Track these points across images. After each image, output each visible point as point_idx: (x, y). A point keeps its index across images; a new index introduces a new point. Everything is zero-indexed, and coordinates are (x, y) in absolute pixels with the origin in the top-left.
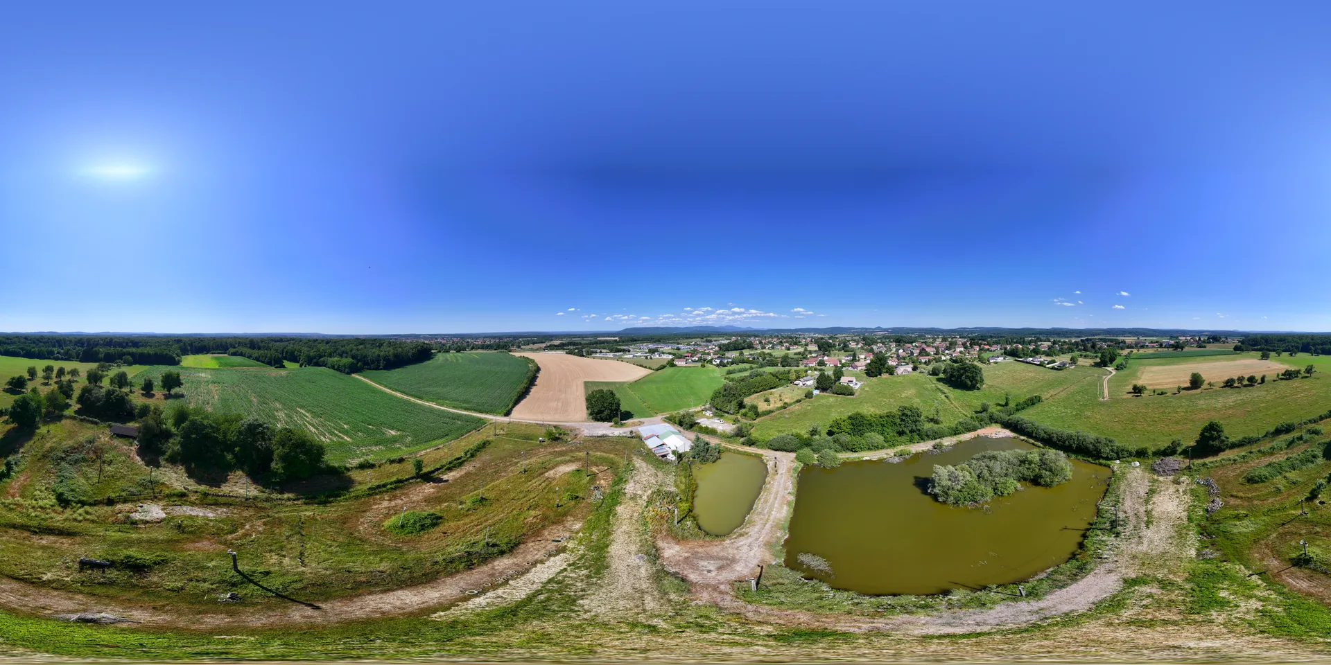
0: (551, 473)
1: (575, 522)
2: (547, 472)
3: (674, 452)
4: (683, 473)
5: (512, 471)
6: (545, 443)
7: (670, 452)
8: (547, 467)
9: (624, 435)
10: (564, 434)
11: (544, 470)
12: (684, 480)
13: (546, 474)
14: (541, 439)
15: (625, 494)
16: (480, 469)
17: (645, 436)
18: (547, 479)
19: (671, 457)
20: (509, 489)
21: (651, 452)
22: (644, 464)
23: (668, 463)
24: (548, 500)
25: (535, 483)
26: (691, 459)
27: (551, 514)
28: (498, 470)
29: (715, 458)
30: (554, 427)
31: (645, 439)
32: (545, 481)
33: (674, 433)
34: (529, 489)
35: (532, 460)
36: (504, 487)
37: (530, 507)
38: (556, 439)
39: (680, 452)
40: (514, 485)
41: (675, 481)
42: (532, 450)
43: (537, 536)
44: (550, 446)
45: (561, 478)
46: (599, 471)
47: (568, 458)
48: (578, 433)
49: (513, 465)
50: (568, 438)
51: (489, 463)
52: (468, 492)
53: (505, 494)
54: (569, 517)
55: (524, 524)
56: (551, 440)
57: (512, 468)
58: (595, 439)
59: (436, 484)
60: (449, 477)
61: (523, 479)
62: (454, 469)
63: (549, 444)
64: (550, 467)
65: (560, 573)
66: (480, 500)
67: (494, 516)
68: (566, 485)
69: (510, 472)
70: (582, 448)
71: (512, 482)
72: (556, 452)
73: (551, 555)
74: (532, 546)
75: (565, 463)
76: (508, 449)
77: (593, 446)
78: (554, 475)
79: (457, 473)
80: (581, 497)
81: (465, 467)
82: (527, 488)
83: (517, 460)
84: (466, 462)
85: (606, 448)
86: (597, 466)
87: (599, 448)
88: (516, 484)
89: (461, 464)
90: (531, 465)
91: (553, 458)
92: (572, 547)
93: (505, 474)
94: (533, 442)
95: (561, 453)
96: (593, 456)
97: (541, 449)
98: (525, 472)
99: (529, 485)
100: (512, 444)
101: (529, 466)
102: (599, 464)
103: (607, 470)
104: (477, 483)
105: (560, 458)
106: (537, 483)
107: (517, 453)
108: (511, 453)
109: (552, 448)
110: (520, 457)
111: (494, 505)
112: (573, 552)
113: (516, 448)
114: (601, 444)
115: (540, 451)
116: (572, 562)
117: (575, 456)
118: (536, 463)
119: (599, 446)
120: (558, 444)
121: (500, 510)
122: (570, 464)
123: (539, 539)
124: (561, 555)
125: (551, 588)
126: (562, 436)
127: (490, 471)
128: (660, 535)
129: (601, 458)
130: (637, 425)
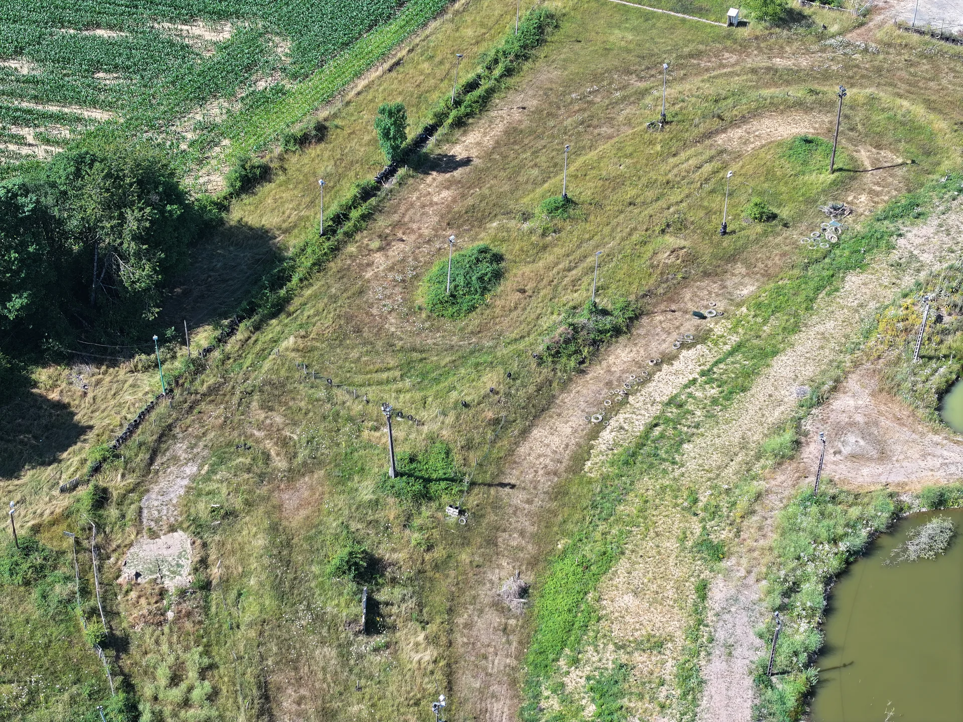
0: (732, 137)
1: (746, 280)
2: (724, 130)
5: (629, 122)
6: (743, 32)
8: (727, 115)
11: (716, 124)
13: (721, 139)
14: (732, 12)
15: (891, 247)
16: (541, 116)
18: (721, 152)
20: (622, 176)
24: (709, 212)
25: (688, 158)
27: (706, 251)
28: (591, 117)
32: (711, 159)
34: (670, 176)
35: (687, 86)
36: (609, 168)
37: (668, 226)
38: (790, 19)
40: (635, 164)
42: (698, 55)
43: (671, 300)
44: (762, 45)
45: (754, 156)
46: (872, 164)
47: (796, 92)
48: (881, 4)
49: (632, 99)
50: (835, 19)
51: (564, 94)
52: (530, 187)
53: (614, 189)
54: (739, 265)
55: (652, 266)
56: (768, 24)
57: (628, 111)
58: (926, 44)
59: (448, 175)
60: (467, 148)
61: (658, 148)
62: (472, 124)
63: (757, 38)
64: (736, 116)
65: (686, 386)
66: (563, 205)
67: (597, 246)
68: (762, 178)
69: (624, 125)
70: (867, 69)
71: (631, 154)
72: (768, 69)
73: (684, 346)
74: (661, 322)
75: (781, 107)
76: (620, 48)
77: (903, 74)
78: (739, 144)
79: (485, 134)
80: (783, 219)
81: (500, 112)
82: (666, 175)
83: (642, 85)
84: (495, 95)
85: (945, 92)
86: (878, 147)
87: (920, 84)
88: (637, 162)
89: (484, 102)
90: (683, 101)
91: (754, 87)
92: (719, 333)
93: (610, 131)
94: (705, 26)
95: (786, 77)
96: (883, 110)
97: (727, 55)
98: (665, 122)
99: (672, 165)
100: (634, 29)
101: (677, 107)
102: (884, 142)
103: (896, 169)
104: (543, 158)
105: (772, 90)
106: (690, 162)
107: (646, 63)
108: (630, 57)
109: (765, 56)
110: (653, 72)
111: (592, 218)
112: (716, 344)
113: (647, 45)
114: (937, 69)
115: (724, 61)
116: (708, 367)
117: (824, 93)
118: (698, 97)
119: (925, 78)
120: (789, 41)
121: (606, 230)
122: (798, 116)
123: (673, 307)
124: (699, 346)
125: (670, 414)
126: (812, 10)
127: (570, 120)
128: (868, 365)
129: (903, 124)
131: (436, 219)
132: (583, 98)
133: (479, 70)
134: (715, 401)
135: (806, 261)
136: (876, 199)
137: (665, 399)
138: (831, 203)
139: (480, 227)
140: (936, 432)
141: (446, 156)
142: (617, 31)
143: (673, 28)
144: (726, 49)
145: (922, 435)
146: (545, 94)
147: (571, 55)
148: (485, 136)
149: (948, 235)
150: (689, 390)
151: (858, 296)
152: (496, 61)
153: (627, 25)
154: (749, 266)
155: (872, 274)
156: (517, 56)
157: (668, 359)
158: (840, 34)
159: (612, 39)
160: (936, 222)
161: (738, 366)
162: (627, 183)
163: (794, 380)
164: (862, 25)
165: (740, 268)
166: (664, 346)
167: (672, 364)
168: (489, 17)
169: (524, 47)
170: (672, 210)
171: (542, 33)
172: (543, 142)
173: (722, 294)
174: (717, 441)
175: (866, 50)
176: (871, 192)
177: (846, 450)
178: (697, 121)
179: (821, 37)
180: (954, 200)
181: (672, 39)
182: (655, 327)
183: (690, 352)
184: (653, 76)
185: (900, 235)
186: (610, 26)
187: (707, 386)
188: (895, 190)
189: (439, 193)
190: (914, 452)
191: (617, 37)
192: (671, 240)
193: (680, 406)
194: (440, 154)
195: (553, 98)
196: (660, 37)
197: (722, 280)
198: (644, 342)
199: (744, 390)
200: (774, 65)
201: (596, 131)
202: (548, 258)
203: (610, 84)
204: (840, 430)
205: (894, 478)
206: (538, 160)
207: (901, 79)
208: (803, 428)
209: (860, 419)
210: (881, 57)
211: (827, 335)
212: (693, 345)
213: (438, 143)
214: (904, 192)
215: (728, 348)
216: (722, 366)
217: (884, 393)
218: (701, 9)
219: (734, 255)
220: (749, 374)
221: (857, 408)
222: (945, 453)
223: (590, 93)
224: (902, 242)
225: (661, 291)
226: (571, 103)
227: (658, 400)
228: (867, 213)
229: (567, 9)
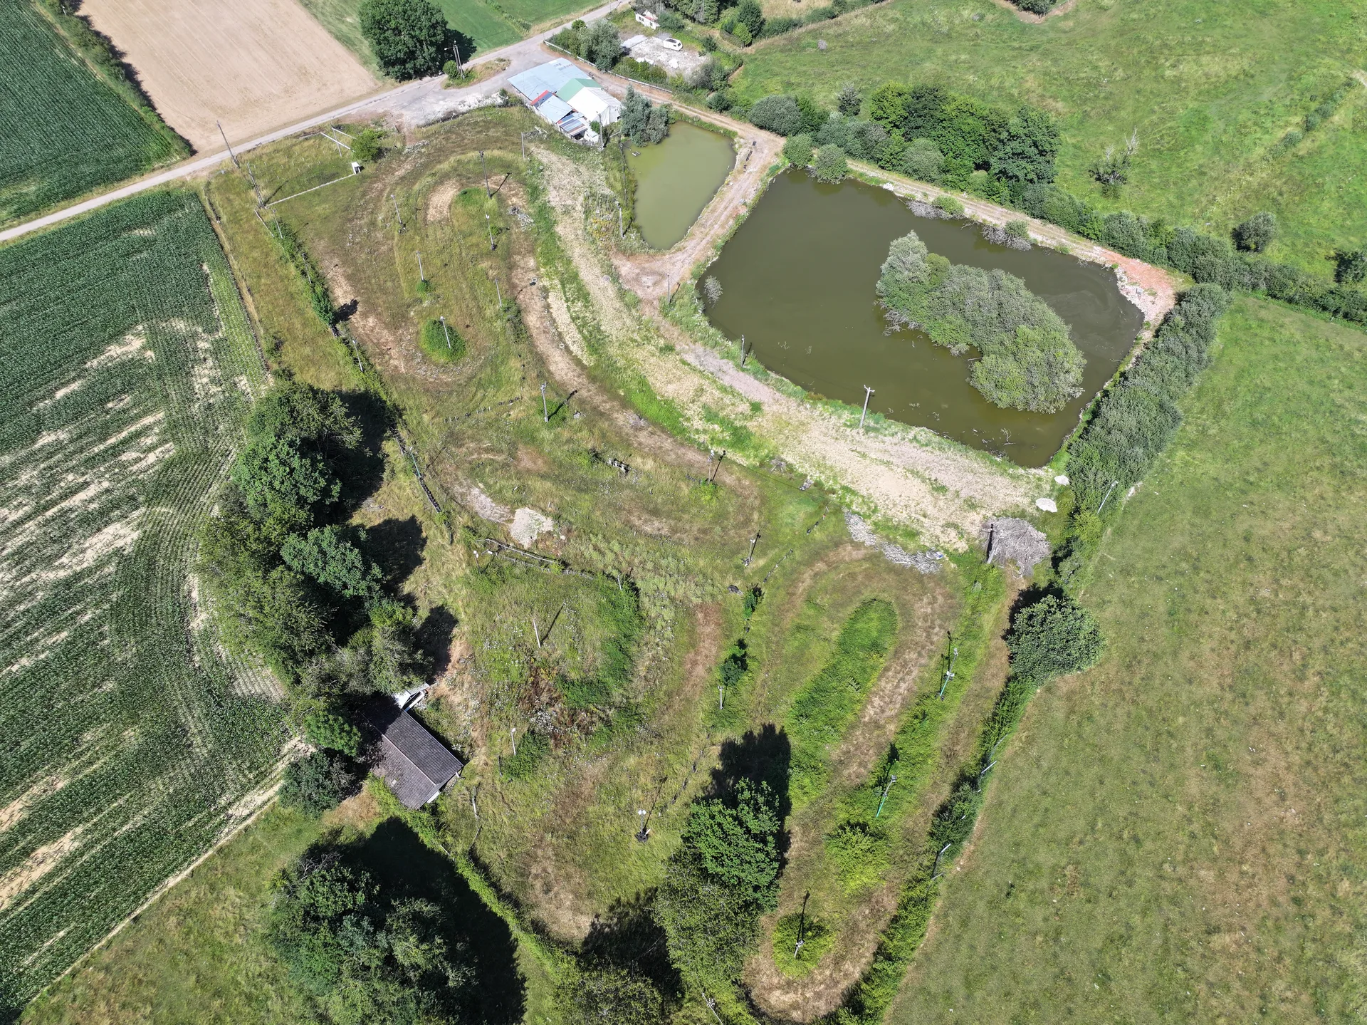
3: (593, 126)
4: (614, 165)
7: (587, 127)
9: (489, 101)
12: (618, 176)
15: (553, 208)
17: (533, 98)
19: (592, 137)
21: (556, 131)
22: (554, 157)
23: (590, 150)
26: (623, 137)
29: (660, 136)
31: (535, 105)
41: (608, 178)
46: (497, 185)
50: (393, 141)
64: (421, 205)
65: (569, 310)
70: (435, 152)
73: (545, 298)
74: (525, 297)
80: (504, 228)
86: (488, 177)
92: (548, 284)
95: (412, 177)
102: (488, 174)
103: (507, 180)
112: (554, 288)
116: (564, 298)
123: (520, 289)
124: (550, 294)
125: (579, 323)
130: (498, 72)
135: (535, 236)
136: (519, 196)
138: (509, 210)
140: (664, 255)
145: (662, 259)
149: (562, 189)
150: (572, 311)
151: (570, 234)
154: (519, 253)
155: (562, 222)
157: (548, 307)
158: (404, 146)
160: (551, 188)
161: (573, 289)
163: (598, 277)
164: (405, 136)
165: (518, 257)
166: (539, 304)
167: (552, 307)
173: (527, 271)
175: (424, 145)
176: (513, 195)
179: (399, 152)
180: (544, 176)
183: (550, 298)
185: (549, 201)
187: (575, 304)
188: (520, 187)
197: (519, 266)
198: (531, 308)
199: (588, 294)
204: (637, 280)
207: (453, 147)
208: (626, 289)
209: (637, 271)
210: (433, 143)
211: (582, 254)
212: (548, 295)
214: (523, 186)
215: (559, 286)
216: (568, 293)
220: (581, 288)
221: (630, 269)
224: (552, 203)
228: (525, 203)
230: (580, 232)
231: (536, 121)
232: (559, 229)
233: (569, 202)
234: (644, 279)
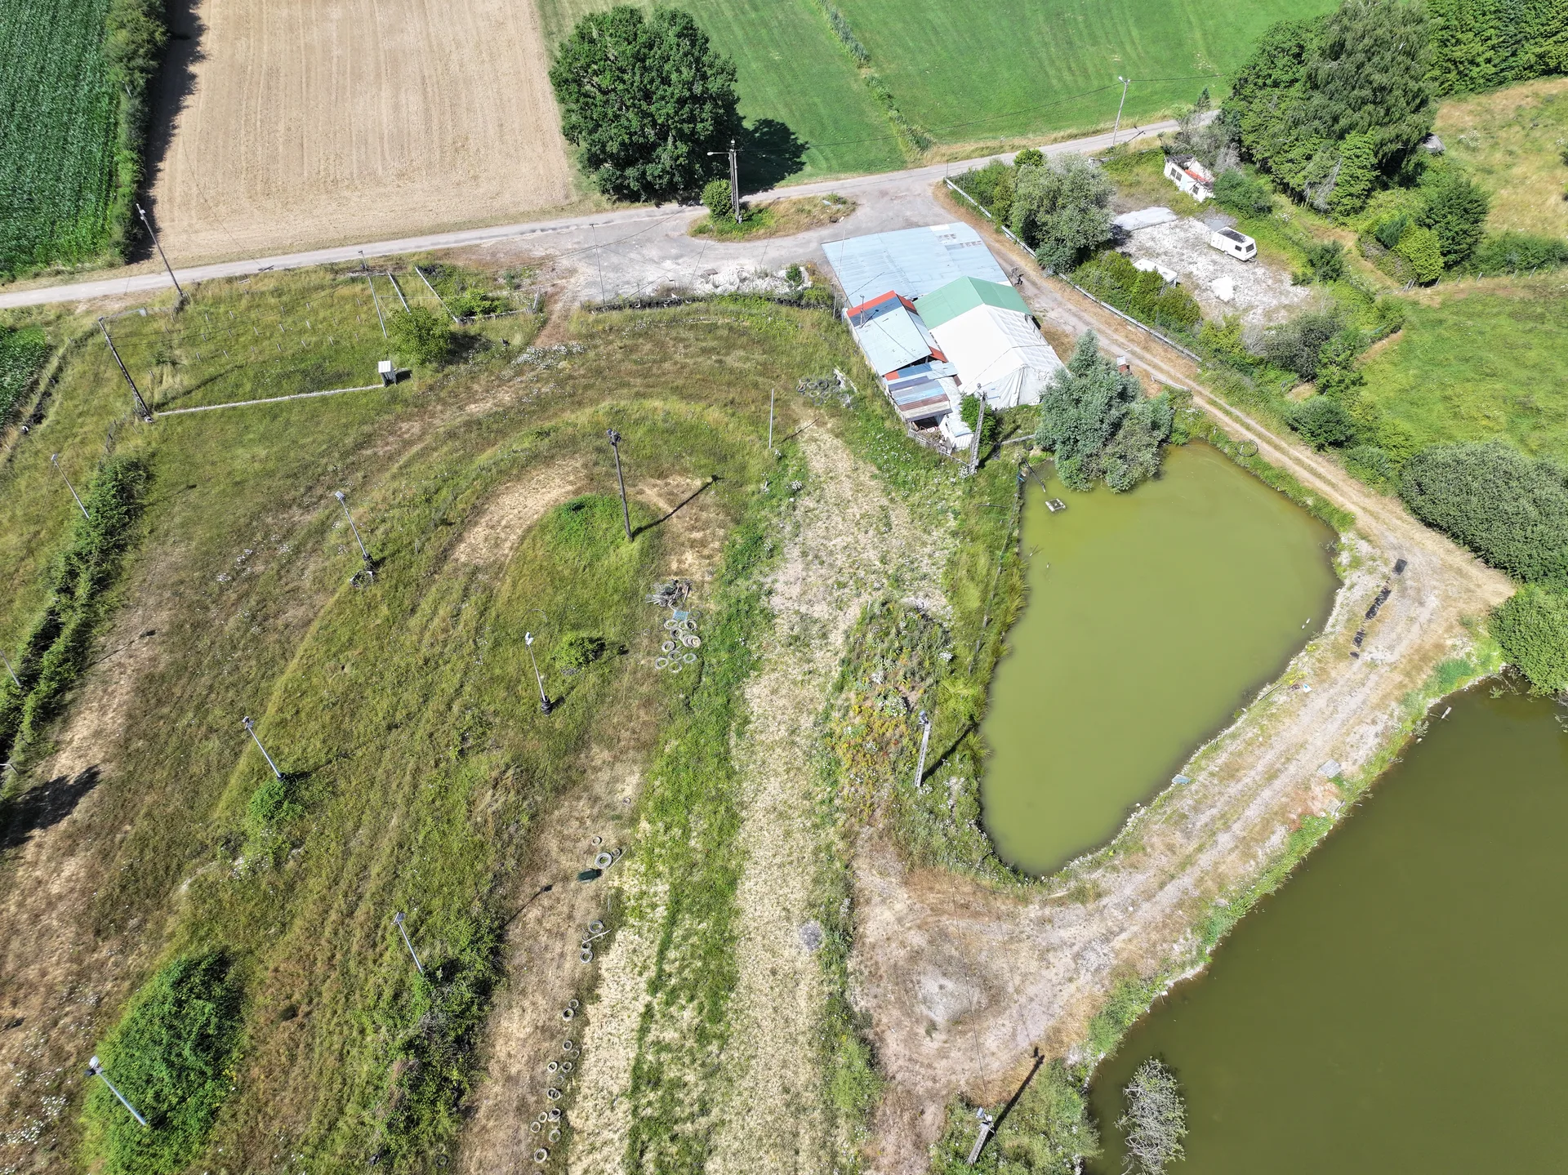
0: (474, 545)
1: (619, 768)
2: (459, 538)
3: (970, 407)
4: (985, 526)
6: (411, 386)
7: (954, 404)
8: (452, 516)
9: (762, 285)
10: (487, 311)
11: (445, 535)
12: (983, 561)
13: (461, 553)
14: (384, 367)
15: (769, 616)
16: (182, 634)
17: (856, 302)
18: (474, 575)
19: (957, 433)
20: (354, 683)
21: (878, 394)
22: (843, 461)
23: (937, 465)
24: (510, 683)
26: (1037, 452)
27: (539, 753)
28: (262, 602)
29: (1137, 473)
30: (428, 271)
31: (857, 320)
32: (467, 591)
33: (988, 293)
34: (425, 651)
35: (377, 495)
36: (329, 684)
37: (464, 738)
38: (459, 347)
39: (996, 404)
40: (363, 654)
41: (952, 563)
42: (367, 441)
43: (534, 867)
44: (442, 395)
45: (521, 560)
46: (670, 502)
47: (521, 443)
48: (550, 290)
49: (310, 545)
50: (511, 328)
51: (204, 581)
52: (216, 776)
53: (353, 715)
54: (595, 749)
55: (478, 828)
56: (435, 365)
57: (312, 567)
58: (632, 319)
59: (64, 824)
60: (80, 753)
61: (384, 610)
62: (73, 701)
63: (431, 388)
64: (464, 510)
65: (644, 1031)
66: (286, 793)
67: (374, 836)
68: (550, 590)
69: (318, 591)
70: (584, 376)
71: (350, 640)
72: (469, 424)
73: (598, 948)
74: (539, 921)
75: (515, 472)
76: (256, 474)
77: (628, 366)
78: (490, 549)
79: (103, 710)
80: (613, 644)
81: (113, 657)
82: (418, 650)
83: (314, 517)
84: (94, 631)
85: (687, 370)
86: (662, 475)
87: (655, 370)
88: (366, 649)
89: (80, 654)
90: (384, 521)
91: (463, 457)
92: (635, 890)
93: (301, 612)
94: (356, 396)
95: (495, 426)
96: (637, 423)
97: (405, 426)
98: (375, 565)
99: (417, 630)
100: (264, 438)
101: (379, 532)
102: (666, 466)
103: (702, 496)
104: (218, 712)
105: (489, 452)
106: (441, 612)
107: (304, 482)
108: (277, 483)
109: (454, 408)
110: (319, 491)
111: (342, 784)
112: (642, 916)
113: (292, 454)
114: (661, 345)
115: (406, 436)
116: (654, 968)
117: (556, 429)
118: (400, 506)
119: (654, 361)
120: (474, 377)
121: (375, 796)
122: (540, 474)
123: (544, 881)
124: (619, 936)
125: (649, 1111)
126: (478, 325)
127: (232, 620)
128: (866, 831)
129: (671, 432)
130: (820, 224)
131: (70, 933)
132: (236, 575)
133: (51, 599)
134: (702, 1036)
135: (682, 696)
136: (706, 552)
137: (625, 1080)
138: (659, 587)
139: (159, 906)
140: (1025, 900)
141: (47, 785)
142: (240, 451)
143: (314, 416)
144: (399, 418)
145: (1012, 916)
146: (176, 594)
147: (189, 513)
148: (105, 714)
149: (822, 563)
150: (650, 1038)
151: (779, 717)
152: (73, 574)
153: (251, 436)
154: (610, 743)
155: (774, 670)
156: (104, 552)
157: (586, 990)
158: (527, 344)
159: (238, 465)
160: (796, 552)
161: (694, 939)
162: (368, 692)
163: (788, 919)
164: (545, 323)
165: (600, 754)
166: (568, 965)
167: (598, 998)
168: (35, 502)
169: (110, 532)
170: (456, 708)
171: (131, 496)
172: (206, 680)
173: (600, 815)
174: (752, 1122)
175: (569, 353)
176: (693, 544)
177: (940, 1016)
178: (417, 544)
179: (508, 357)
180: (794, 509)
181: (322, 432)
182: (535, 937)
183: (612, 955)
184: (321, 497)
185: (770, 593)
186: (226, 446)
187: (673, 1009)
188: (720, 527)
189: (58, 870)
190: (1026, 960)
191: (246, 458)
192: (482, 765)
193: (656, 1084)
194: (34, 789)
195: (191, 595)
196: (305, 436)
197: (586, 789)
198: (534, 979)
199: (731, 982)
200: (470, 415)
201: (280, 622)
202: (306, 908)
203: (266, 536)
204: (904, 978)
205: (1036, 1030)
206: (210, 718)
207: (630, 374)
208: (856, 1009)
209: (917, 939)
210: (591, 354)
211: (781, 808)
212: (610, 938)
213: (23, 772)
214: (731, 525)
215: (661, 912)
216: (672, 954)
217: (918, 871)
218: (340, 376)
219: (580, 738)
220: (720, 945)
221: (900, 920)
222: (1065, 934)
223: (243, 562)
224: (776, 602)
225: (511, 863)
226: (222, 590)
227: (616, 1090)
228: (708, 578)
229: (154, 444)
230: (806, 722)
231: (848, 354)
232: (756, 694)
233: (820, 611)
234: (930, 984)
